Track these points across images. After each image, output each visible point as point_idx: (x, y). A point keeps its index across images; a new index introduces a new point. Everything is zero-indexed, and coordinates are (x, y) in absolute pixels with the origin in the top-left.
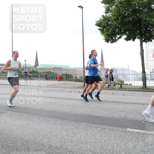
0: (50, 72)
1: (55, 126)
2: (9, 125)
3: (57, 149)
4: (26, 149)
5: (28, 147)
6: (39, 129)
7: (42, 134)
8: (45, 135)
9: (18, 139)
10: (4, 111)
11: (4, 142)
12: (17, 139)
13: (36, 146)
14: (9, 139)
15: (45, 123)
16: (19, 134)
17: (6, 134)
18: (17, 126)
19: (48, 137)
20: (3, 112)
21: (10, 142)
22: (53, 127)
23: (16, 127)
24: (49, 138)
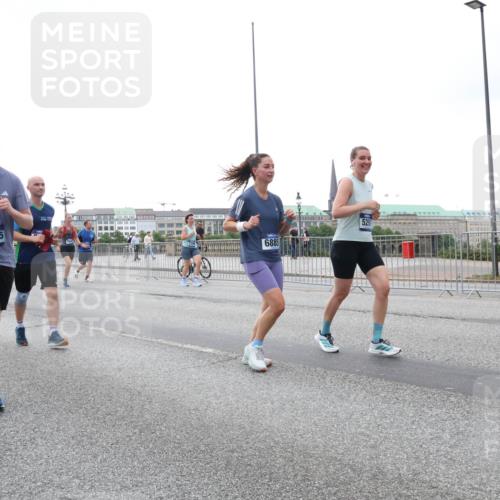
0: (379, 228)
1: (396, 406)
2: (248, 397)
3: (401, 483)
4: (299, 478)
5: (307, 470)
6: (342, 416)
7: (353, 430)
8: (362, 434)
9: (277, 443)
10: (234, 355)
11: (233, 451)
12: (272, 444)
13: (332, 469)
14: (248, 443)
15: (362, 395)
16: (278, 429)
17: (241, 427)
18: (272, 403)
19: (372, 442)
20: (230, 359)
21: (250, 451)
22: (389, 408)
23: (269, 404)
24: (373, 447)
